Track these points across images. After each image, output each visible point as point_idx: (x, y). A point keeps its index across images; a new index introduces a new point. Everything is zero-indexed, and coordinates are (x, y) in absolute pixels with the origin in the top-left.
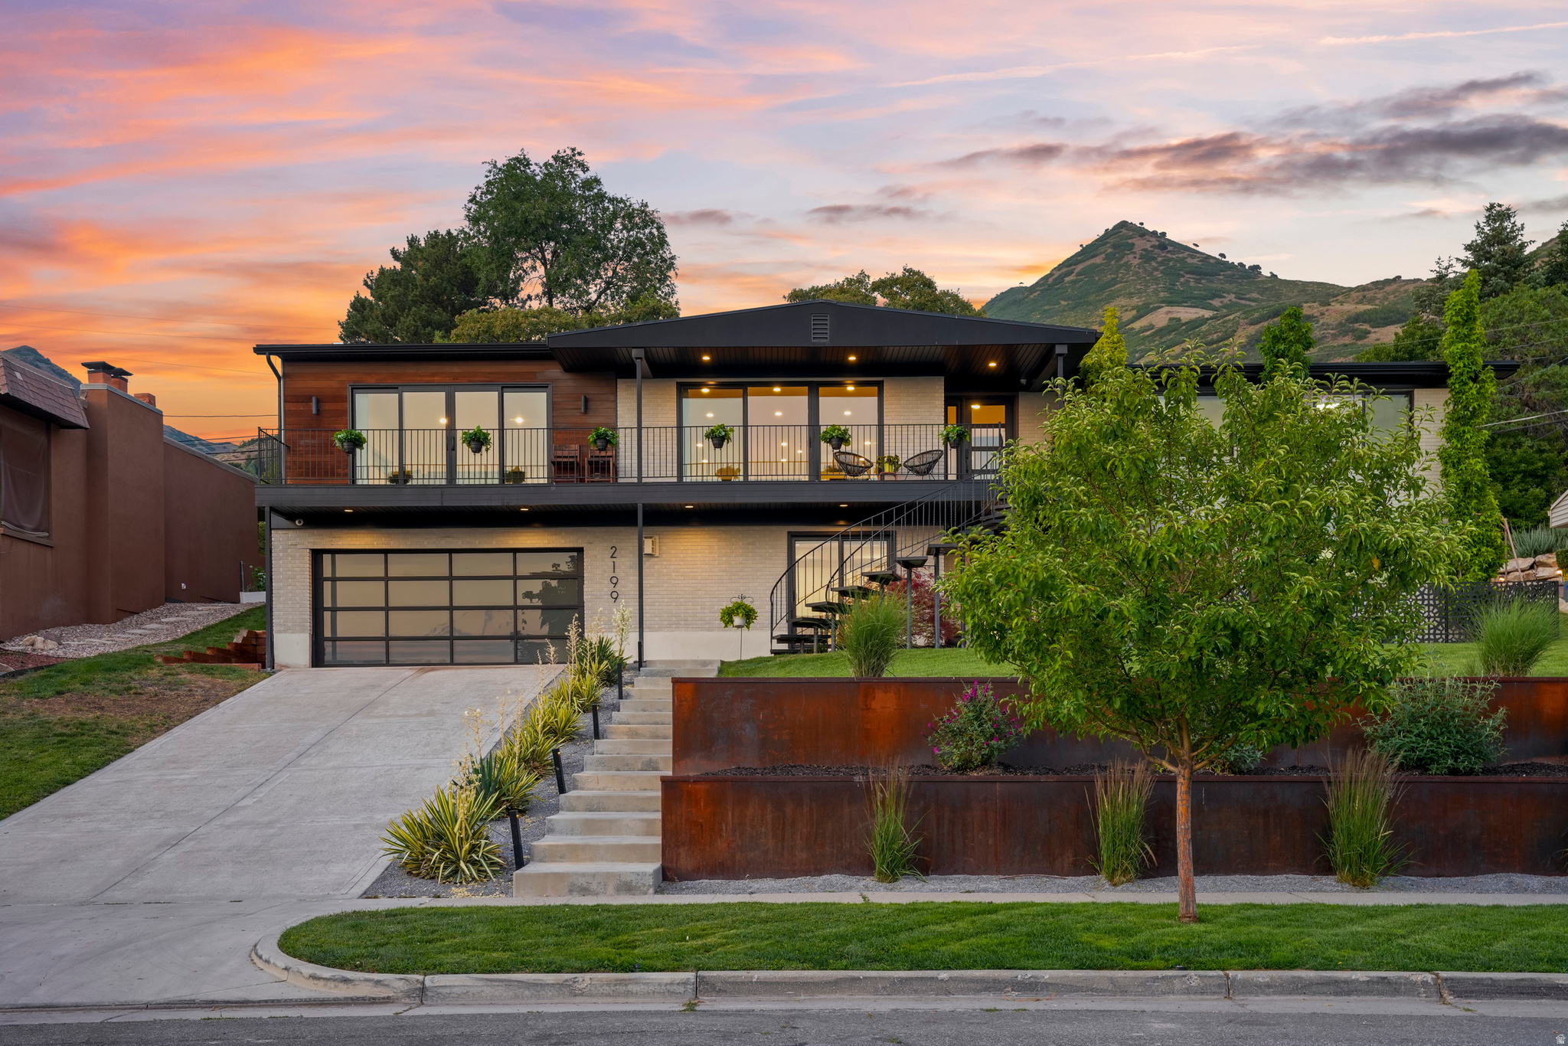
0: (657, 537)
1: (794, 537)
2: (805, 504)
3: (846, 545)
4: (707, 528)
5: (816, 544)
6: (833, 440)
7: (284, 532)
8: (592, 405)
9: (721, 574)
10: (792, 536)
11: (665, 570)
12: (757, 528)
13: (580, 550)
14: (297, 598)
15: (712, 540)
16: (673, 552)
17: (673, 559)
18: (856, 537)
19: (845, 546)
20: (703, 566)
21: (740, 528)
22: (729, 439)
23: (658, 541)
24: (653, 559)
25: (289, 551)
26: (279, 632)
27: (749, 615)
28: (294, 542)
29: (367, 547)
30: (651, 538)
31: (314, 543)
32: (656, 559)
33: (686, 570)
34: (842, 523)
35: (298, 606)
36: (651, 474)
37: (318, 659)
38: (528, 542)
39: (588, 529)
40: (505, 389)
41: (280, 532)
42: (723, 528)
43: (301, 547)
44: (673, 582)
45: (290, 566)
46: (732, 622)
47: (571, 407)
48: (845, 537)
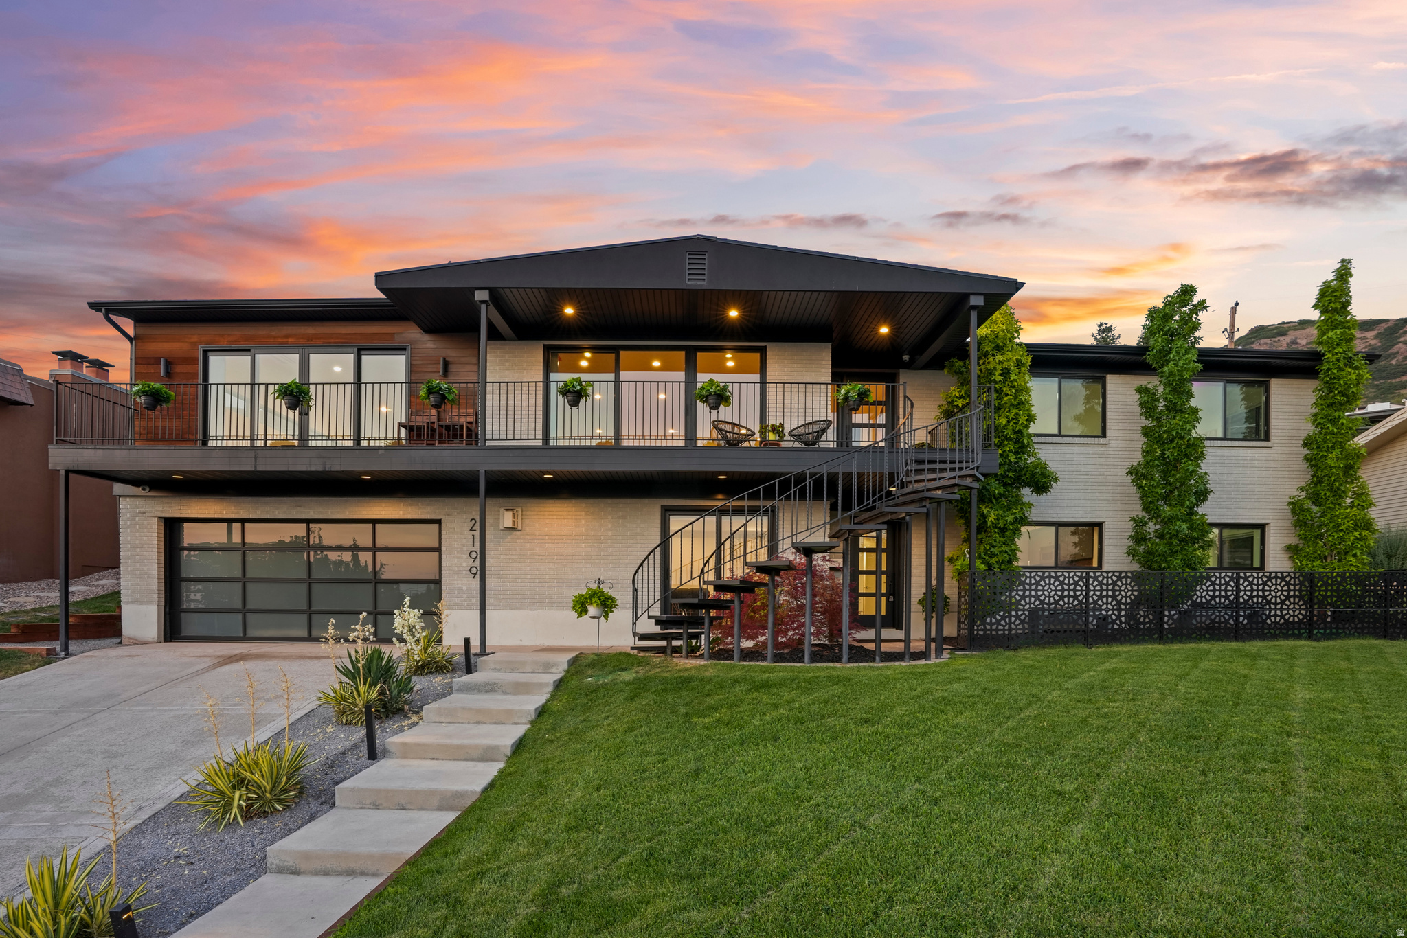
0: (520, 510)
1: (667, 511)
2: (678, 473)
3: (725, 520)
4: (573, 501)
5: (693, 518)
6: (710, 398)
7: (132, 499)
8: (452, 368)
9: (589, 549)
10: (666, 510)
11: (528, 545)
12: (628, 501)
13: (439, 522)
14: (145, 568)
15: (579, 513)
16: (537, 525)
17: (537, 533)
18: (738, 511)
19: (723, 521)
20: (569, 541)
21: (609, 501)
22: (587, 395)
23: (520, 513)
24: (515, 533)
25: (137, 519)
26: (127, 603)
27: (607, 605)
28: (142, 510)
29: (216, 516)
30: (512, 510)
31: (162, 511)
32: (518, 533)
33: (550, 545)
34: (720, 496)
35: (145, 576)
36: (496, 437)
37: (172, 631)
38: (383, 513)
39: (446, 500)
40: (363, 352)
41: (128, 499)
42: (591, 500)
43: (150, 515)
44: (537, 557)
45: (138, 534)
46: (586, 612)
47: (430, 370)
48: (723, 511)
